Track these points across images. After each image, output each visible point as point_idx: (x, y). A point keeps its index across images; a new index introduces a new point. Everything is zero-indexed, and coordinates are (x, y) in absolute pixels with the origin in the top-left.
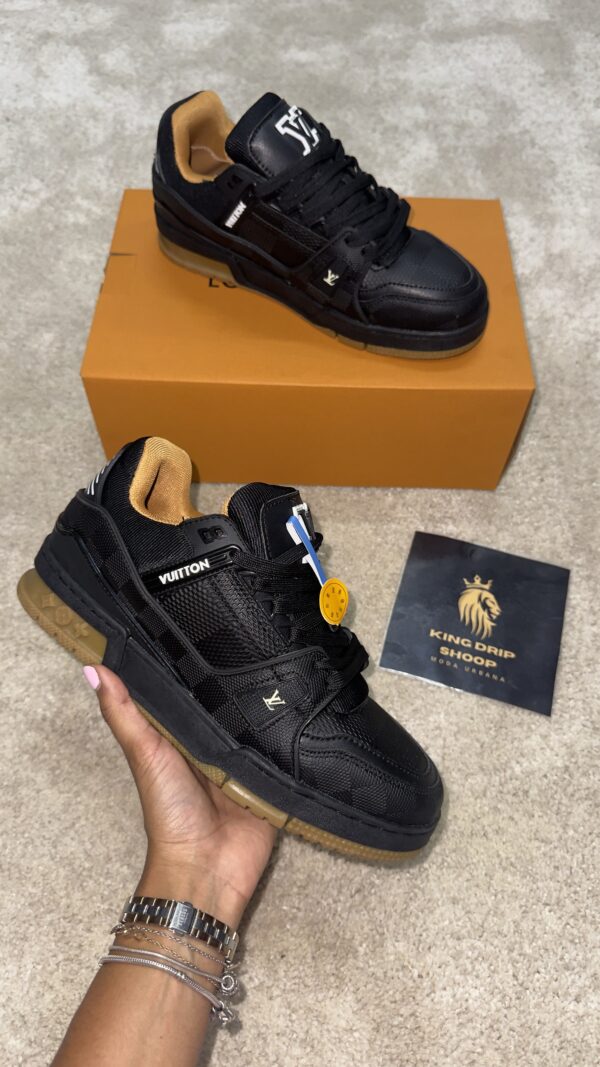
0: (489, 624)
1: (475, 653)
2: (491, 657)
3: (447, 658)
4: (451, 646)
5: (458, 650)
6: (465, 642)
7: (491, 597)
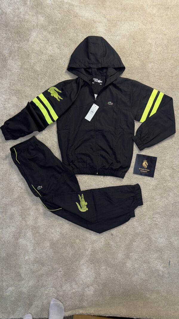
0: (146, 167)
1: (145, 171)
5: (143, 170)
6: (143, 169)
7: (147, 163)
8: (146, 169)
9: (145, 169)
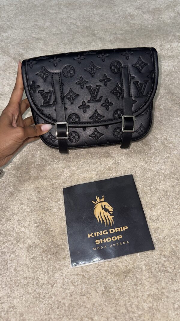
1: (110, 235)
3: (100, 245)
4: (99, 238)
5: (103, 238)
6: (105, 233)
7: (106, 204)
8: (114, 227)
9: (108, 229)
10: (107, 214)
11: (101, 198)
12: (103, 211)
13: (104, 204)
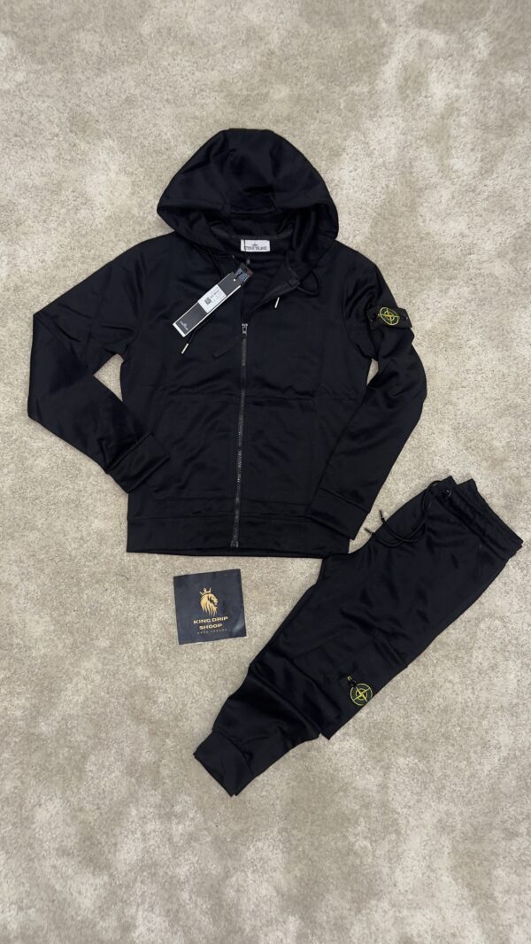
2: (220, 622)
3: (203, 630)
4: (203, 624)
10: (211, 605)
11: (208, 590)
12: (209, 602)
13: (211, 595)
